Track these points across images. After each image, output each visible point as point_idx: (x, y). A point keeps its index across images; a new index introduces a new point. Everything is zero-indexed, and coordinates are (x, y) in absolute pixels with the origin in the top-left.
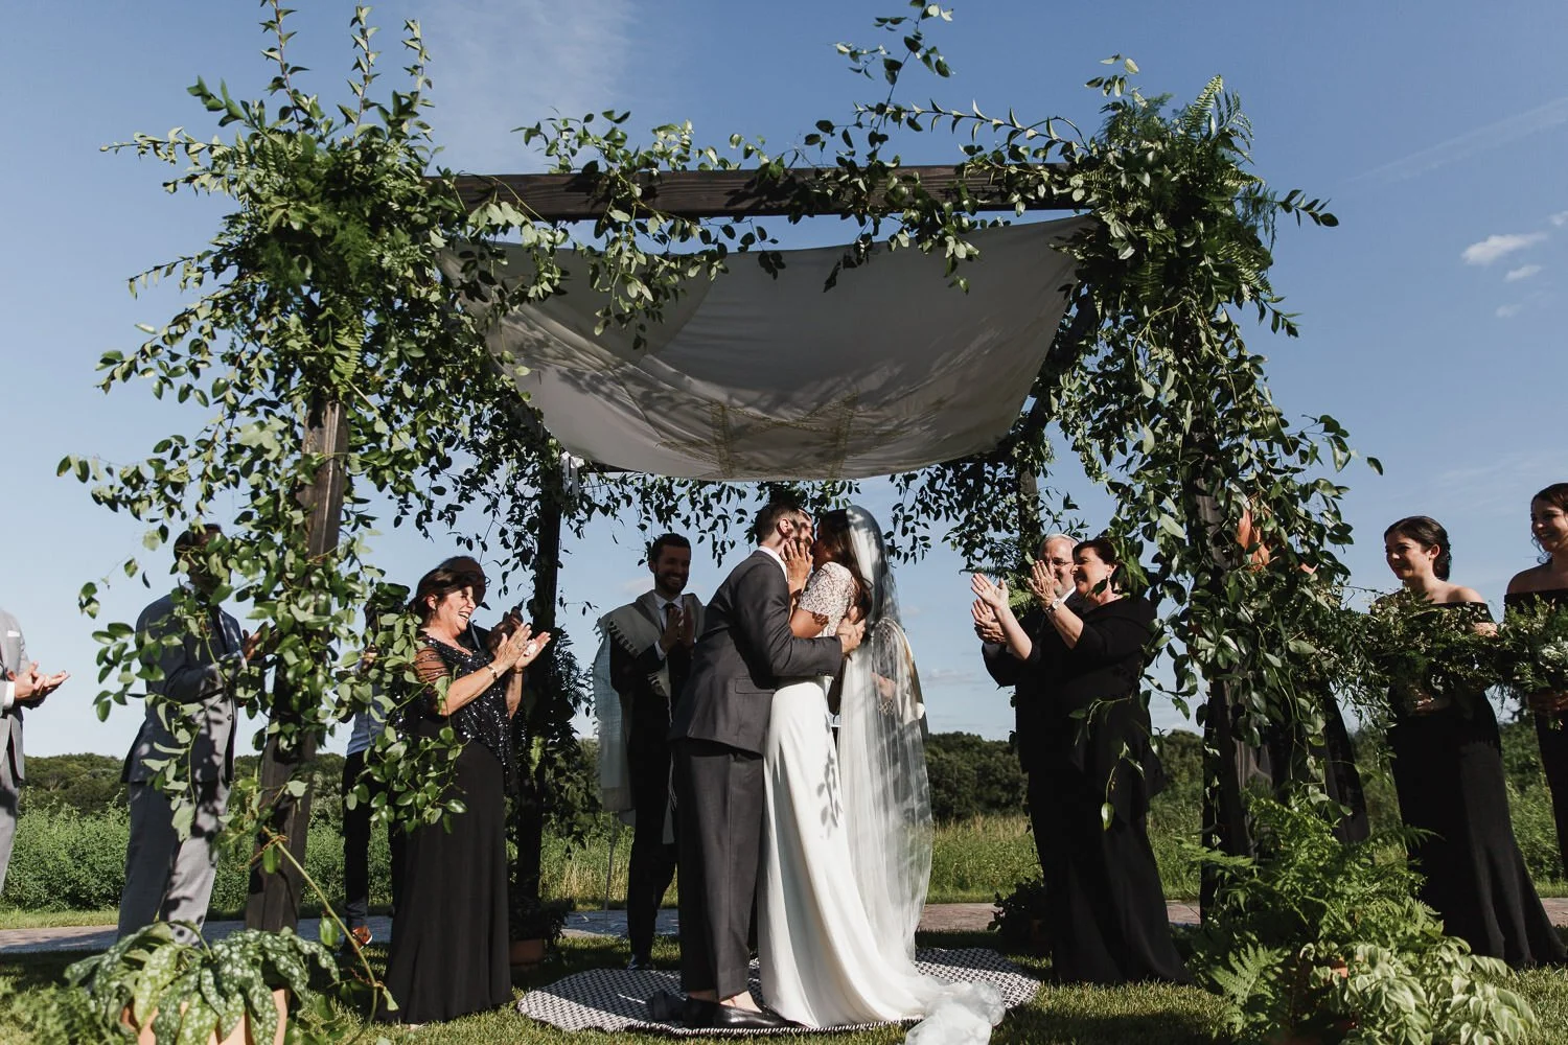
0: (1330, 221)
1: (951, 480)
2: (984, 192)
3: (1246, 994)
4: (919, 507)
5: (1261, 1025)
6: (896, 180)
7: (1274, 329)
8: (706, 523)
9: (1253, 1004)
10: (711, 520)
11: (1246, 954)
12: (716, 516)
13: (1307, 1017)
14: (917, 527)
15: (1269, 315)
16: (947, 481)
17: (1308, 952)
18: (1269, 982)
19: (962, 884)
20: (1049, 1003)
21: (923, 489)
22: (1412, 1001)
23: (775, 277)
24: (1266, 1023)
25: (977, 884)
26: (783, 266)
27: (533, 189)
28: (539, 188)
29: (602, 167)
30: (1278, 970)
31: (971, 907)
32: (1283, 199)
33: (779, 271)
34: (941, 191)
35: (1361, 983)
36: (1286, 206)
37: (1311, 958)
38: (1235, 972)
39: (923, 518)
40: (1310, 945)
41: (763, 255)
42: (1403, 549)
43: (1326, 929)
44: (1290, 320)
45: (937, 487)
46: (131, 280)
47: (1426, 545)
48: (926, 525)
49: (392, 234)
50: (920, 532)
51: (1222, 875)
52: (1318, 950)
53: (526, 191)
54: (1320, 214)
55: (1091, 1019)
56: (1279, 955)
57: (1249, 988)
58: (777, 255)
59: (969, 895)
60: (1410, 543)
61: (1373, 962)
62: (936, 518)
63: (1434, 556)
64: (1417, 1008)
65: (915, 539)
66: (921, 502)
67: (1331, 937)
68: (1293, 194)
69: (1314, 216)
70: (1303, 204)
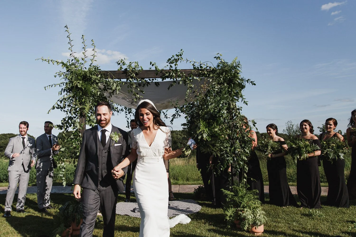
0: (255, 84)
2: (195, 74)
3: (229, 215)
5: (231, 219)
6: (179, 73)
7: (244, 103)
9: (230, 216)
11: (230, 209)
13: (238, 218)
15: (243, 101)
17: (239, 209)
18: (233, 213)
19: (188, 180)
20: (203, 211)
22: (251, 217)
23: (158, 87)
24: (232, 219)
25: (191, 179)
26: (159, 85)
27: (116, 73)
28: (117, 73)
29: (128, 69)
30: (235, 211)
31: (189, 186)
32: (247, 80)
33: (159, 86)
34: (188, 74)
35: (244, 214)
36: (247, 81)
37: (239, 210)
38: (228, 212)
40: (239, 208)
41: (156, 83)
42: (270, 130)
43: (242, 206)
44: (247, 103)
46: (45, 87)
47: (274, 130)
49: (93, 85)
51: (229, 196)
52: (240, 209)
53: (114, 74)
54: (253, 83)
55: (209, 215)
56: (235, 209)
57: (230, 214)
58: (158, 83)
59: (189, 183)
60: (271, 129)
61: (247, 211)
63: (275, 131)
64: (251, 218)
67: (242, 207)
68: (249, 80)
69: (252, 84)
70: (250, 81)
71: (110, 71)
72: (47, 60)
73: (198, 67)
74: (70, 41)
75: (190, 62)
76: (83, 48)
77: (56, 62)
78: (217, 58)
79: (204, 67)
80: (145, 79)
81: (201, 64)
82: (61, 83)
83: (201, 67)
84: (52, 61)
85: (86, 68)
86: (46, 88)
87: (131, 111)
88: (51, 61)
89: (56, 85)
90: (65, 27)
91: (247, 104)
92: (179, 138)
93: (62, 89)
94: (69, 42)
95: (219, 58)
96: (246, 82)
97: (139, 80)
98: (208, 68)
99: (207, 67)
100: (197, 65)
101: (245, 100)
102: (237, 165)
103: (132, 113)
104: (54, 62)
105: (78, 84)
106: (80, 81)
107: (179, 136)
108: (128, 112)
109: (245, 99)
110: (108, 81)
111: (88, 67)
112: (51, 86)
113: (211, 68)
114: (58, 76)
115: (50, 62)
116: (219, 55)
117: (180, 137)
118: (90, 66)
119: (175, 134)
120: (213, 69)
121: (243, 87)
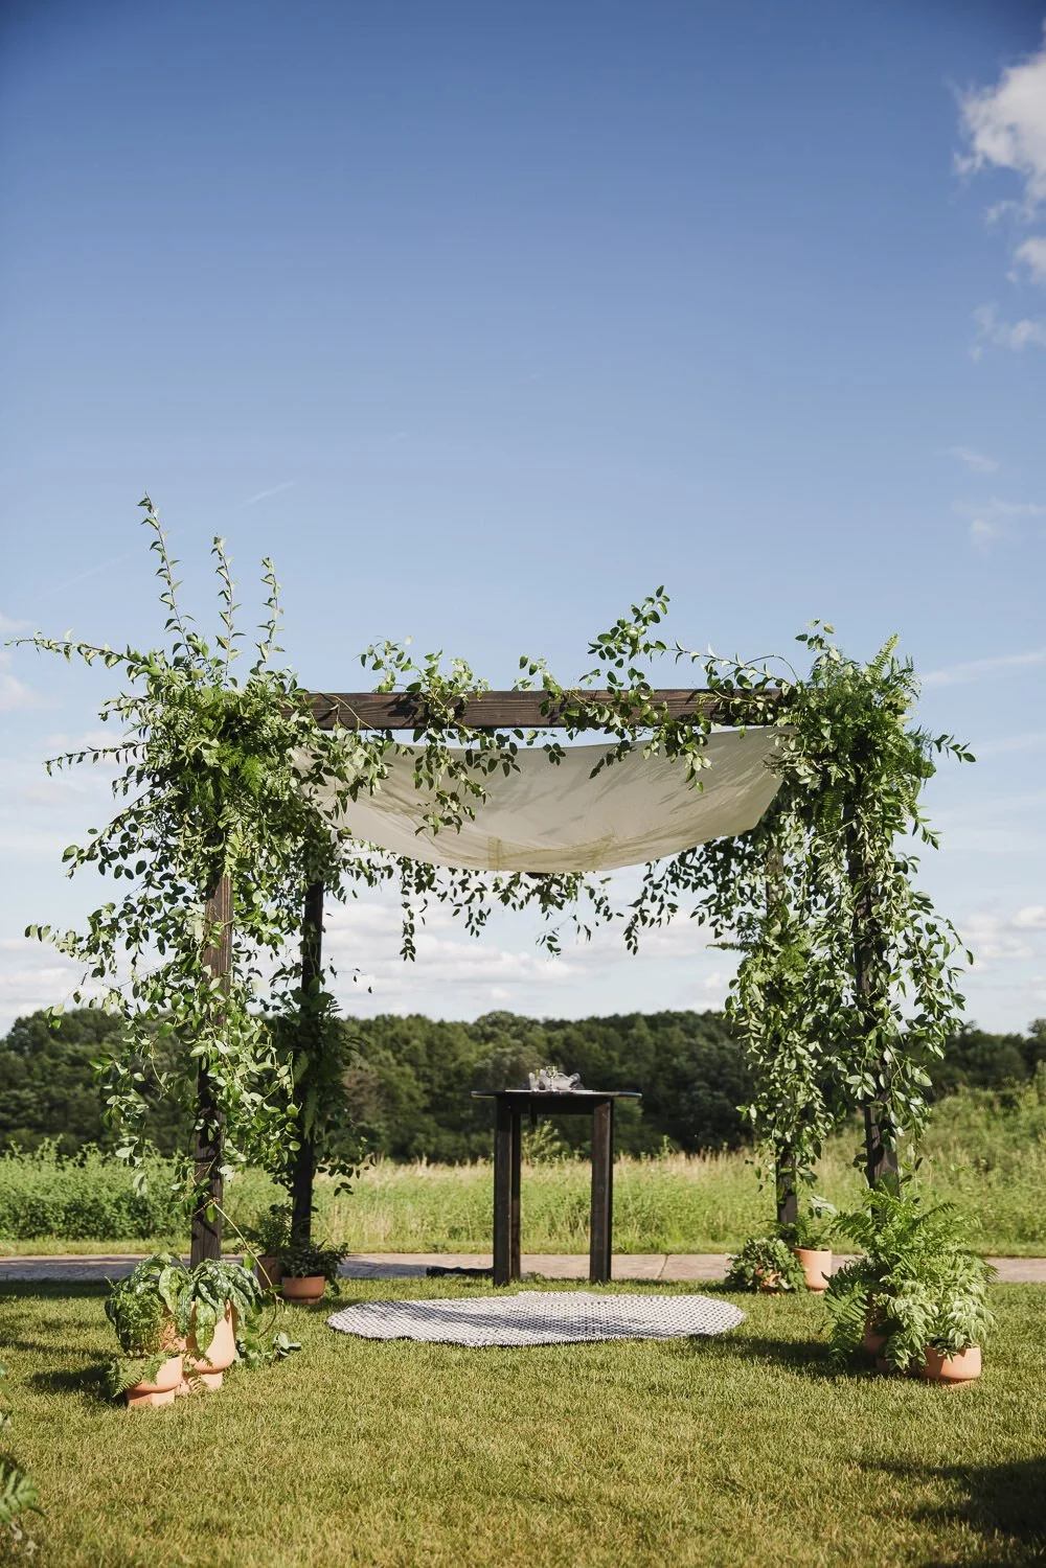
0: (970, 758)
1: (701, 855)
4: (669, 877)
6: (648, 707)
7: (923, 840)
8: (463, 897)
10: (468, 894)
12: (473, 890)
14: (665, 896)
15: (920, 831)
16: (697, 855)
18: (858, 1307)
21: (673, 863)
23: (560, 765)
26: (564, 757)
30: (865, 1297)
32: (937, 738)
33: (561, 759)
36: (938, 743)
39: (672, 887)
41: (547, 747)
44: (937, 837)
45: (688, 861)
46: (48, 763)
48: (674, 893)
50: (668, 899)
53: (360, 708)
54: (963, 752)
61: (913, 1293)
62: (685, 887)
65: (662, 907)
66: (671, 873)
68: (945, 737)
69: (959, 755)
70: (951, 745)
71: (341, 696)
72: (62, 647)
73: (728, 682)
74: (164, 566)
75: (693, 658)
76: (223, 592)
77: (102, 652)
78: (811, 640)
79: (754, 678)
80: (498, 731)
81: (739, 669)
82: (124, 747)
83: (742, 680)
84: (83, 650)
85: (235, 682)
86: (54, 766)
87: (431, 881)
88: (79, 649)
89: (101, 754)
90: (142, 503)
91: (935, 844)
92: (702, 1056)
93: (130, 771)
94: (161, 570)
95: (821, 641)
96: (935, 746)
97: (470, 734)
98: (771, 685)
99: (767, 680)
100: (724, 672)
101: (930, 827)
102: (889, 1107)
103: (434, 890)
104: (91, 654)
105: (205, 752)
106: (211, 740)
107: (702, 1041)
108: (413, 881)
109: (925, 821)
110: (335, 739)
111: (244, 678)
112: (75, 758)
113: (784, 685)
114: (114, 716)
115: (73, 652)
116: (818, 631)
117: (705, 1050)
118: (255, 671)
119: (682, 1034)
120: (793, 691)
121: (921, 769)
